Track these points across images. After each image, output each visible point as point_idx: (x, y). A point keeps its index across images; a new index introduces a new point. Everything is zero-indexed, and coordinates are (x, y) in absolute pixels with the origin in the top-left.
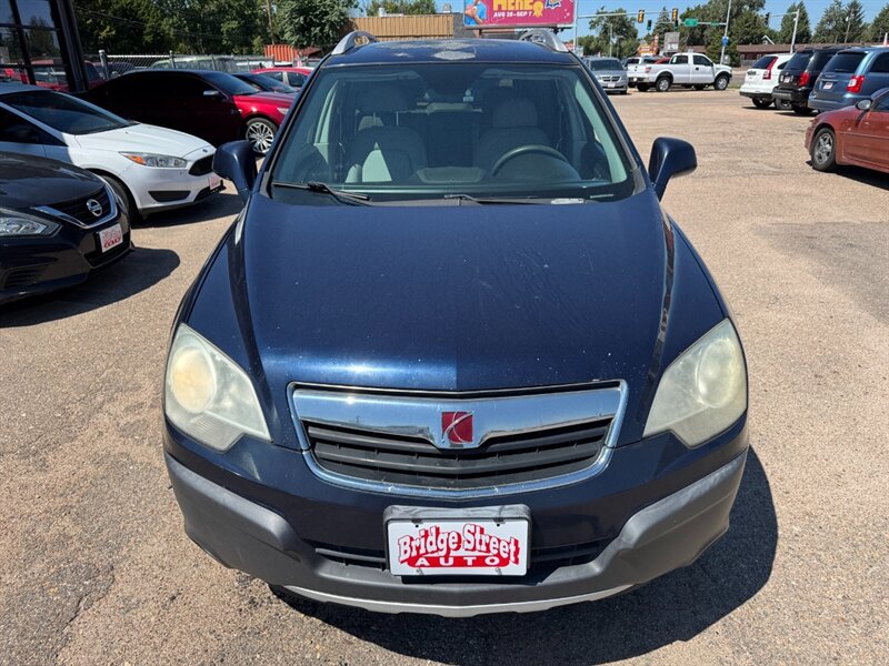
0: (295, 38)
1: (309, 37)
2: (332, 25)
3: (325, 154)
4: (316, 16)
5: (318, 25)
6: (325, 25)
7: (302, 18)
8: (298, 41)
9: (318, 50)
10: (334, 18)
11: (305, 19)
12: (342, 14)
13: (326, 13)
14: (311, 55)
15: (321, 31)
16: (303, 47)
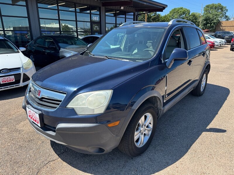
0: (202, 27)
1: (206, 27)
2: (214, 23)
3: (122, 50)
4: (210, 21)
5: (210, 23)
6: (212, 23)
7: (205, 22)
8: (203, 28)
9: (208, 30)
10: (215, 21)
11: (206, 22)
12: (218, 20)
13: (213, 20)
14: (206, 32)
15: (210, 25)
16: (204, 29)
